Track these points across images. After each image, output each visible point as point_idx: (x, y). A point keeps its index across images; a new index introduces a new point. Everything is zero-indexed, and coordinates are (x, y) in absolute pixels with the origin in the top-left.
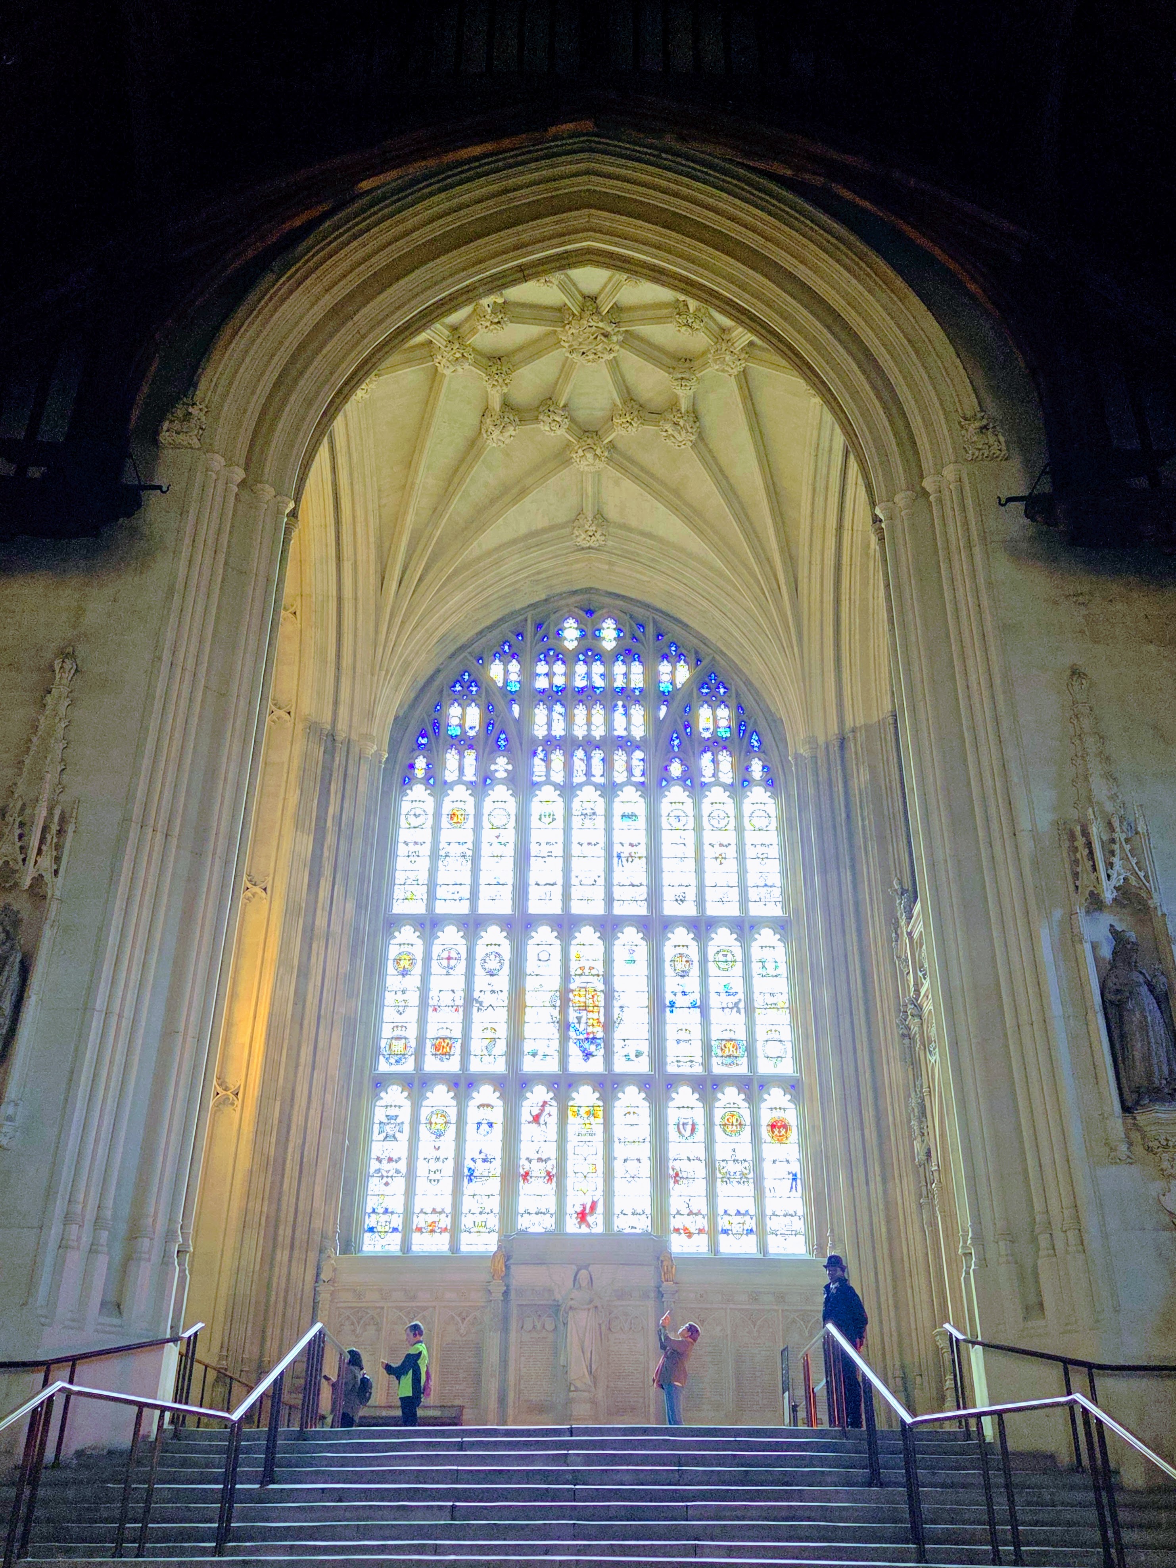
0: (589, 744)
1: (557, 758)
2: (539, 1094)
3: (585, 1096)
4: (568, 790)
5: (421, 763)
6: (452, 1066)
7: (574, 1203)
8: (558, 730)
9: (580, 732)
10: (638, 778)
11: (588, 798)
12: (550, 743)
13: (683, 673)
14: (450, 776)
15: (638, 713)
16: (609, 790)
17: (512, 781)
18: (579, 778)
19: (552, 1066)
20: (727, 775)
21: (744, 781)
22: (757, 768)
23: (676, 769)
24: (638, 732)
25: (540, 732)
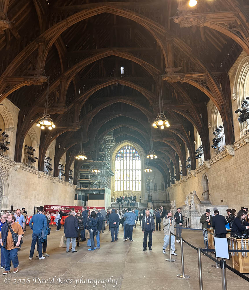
0: (128, 157)
1: (126, 158)
2: (125, 181)
3: (128, 181)
4: (127, 160)
5: (117, 159)
6: (120, 179)
7: (127, 188)
8: (126, 156)
9: (127, 156)
10: (131, 159)
11: (128, 161)
12: (125, 157)
13: (135, 151)
14: (119, 159)
15: (131, 154)
16: (129, 160)
17: (123, 160)
18: (127, 159)
19: (126, 180)
20: (137, 159)
21: (138, 159)
22: (139, 158)
23: (134, 158)
24: (131, 156)
25: (124, 156)
